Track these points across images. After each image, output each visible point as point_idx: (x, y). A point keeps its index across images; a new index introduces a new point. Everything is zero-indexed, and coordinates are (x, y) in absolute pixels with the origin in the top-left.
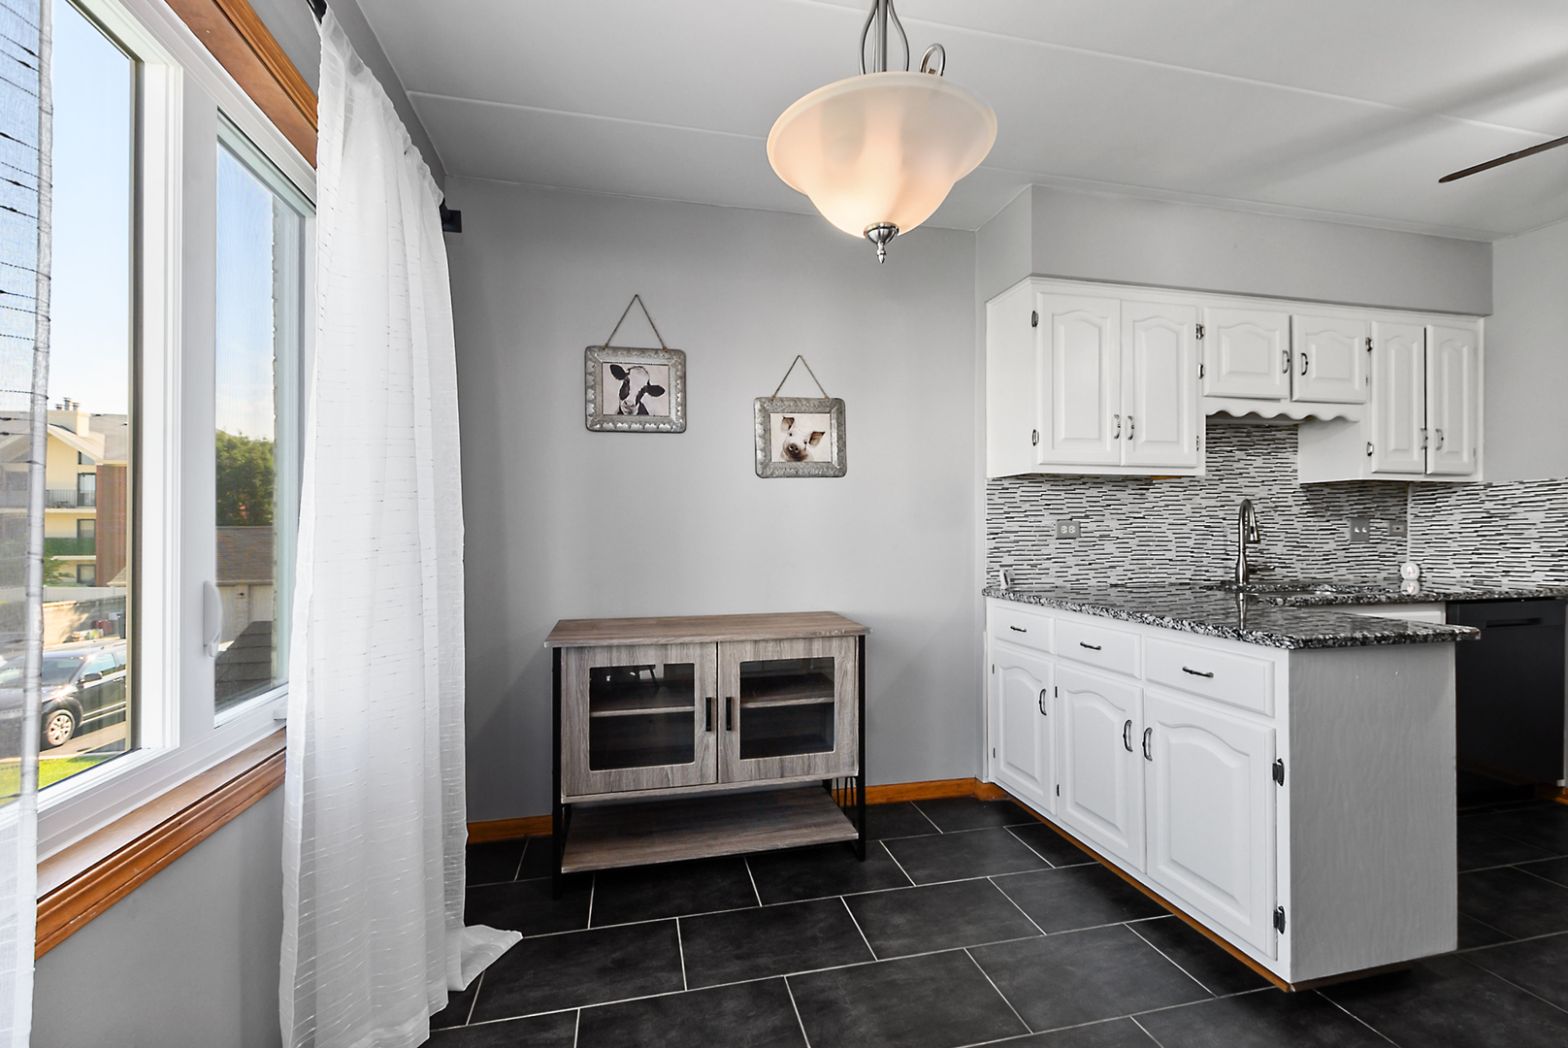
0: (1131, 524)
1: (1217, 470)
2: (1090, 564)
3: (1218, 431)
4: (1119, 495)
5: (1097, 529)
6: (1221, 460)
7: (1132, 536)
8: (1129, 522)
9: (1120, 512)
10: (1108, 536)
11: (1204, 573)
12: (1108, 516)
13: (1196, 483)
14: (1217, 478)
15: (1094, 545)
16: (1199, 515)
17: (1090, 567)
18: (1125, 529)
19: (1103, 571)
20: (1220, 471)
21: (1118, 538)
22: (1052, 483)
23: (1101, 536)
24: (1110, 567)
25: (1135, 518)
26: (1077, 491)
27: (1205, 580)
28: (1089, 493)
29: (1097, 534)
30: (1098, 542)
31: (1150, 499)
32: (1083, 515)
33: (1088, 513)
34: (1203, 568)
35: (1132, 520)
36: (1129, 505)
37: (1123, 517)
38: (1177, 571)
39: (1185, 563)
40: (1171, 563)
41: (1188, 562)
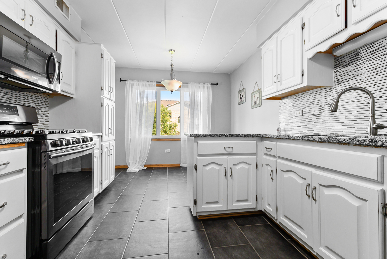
0: (323, 108)
1: (374, 69)
2: (306, 125)
3: (375, 46)
4: (318, 97)
5: (309, 112)
6: (378, 62)
7: (323, 113)
8: (321, 107)
9: (318, 104)
10: (313, 114)
11: (364, 129)
12: (313, 106)
13: (359, 81)
14: (375, 74)
15: (308, 118)
16: (360, 98)
17: (306, 126)
18: (320, 110)
19: (311, 128)
20: (377, 69)
21: (317, 114)
22: (295, 98)
23: (310, 114)
24: (314, 126)
25: (324, 105)
26: (302, 99)
27: (365, 134)
28: (306, 99)
29: (309, 114)
30: (310, 117)
31: (332, 96)
32: (304, 107)
33: (306, 106)
34: (364, 127)
35: (323, 106)
36: (322, 100)
37: (319, 105)
38: (346, 128)
39: (351, 124)
40: (343, 124)
41: (353, 124)
